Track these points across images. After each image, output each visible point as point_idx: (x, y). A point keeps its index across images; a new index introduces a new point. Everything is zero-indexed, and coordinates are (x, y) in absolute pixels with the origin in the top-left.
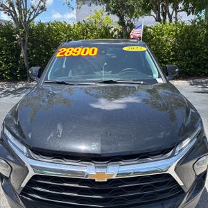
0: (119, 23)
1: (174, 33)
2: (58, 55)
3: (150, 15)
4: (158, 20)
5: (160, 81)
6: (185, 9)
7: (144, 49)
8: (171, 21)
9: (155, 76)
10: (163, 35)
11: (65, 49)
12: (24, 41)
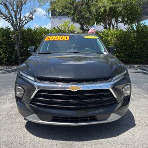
0: (80, 28)
1: (115, 35)
2: (46, 40)
3: (101, 25)
4: (106, 28)
5: (105, 53)
6: (123, 22)
7: (96, 37)
8: (113, 28)
9: (103, 51)
10: (108, 36)
11: (50, 37)
12: (18, 39)
